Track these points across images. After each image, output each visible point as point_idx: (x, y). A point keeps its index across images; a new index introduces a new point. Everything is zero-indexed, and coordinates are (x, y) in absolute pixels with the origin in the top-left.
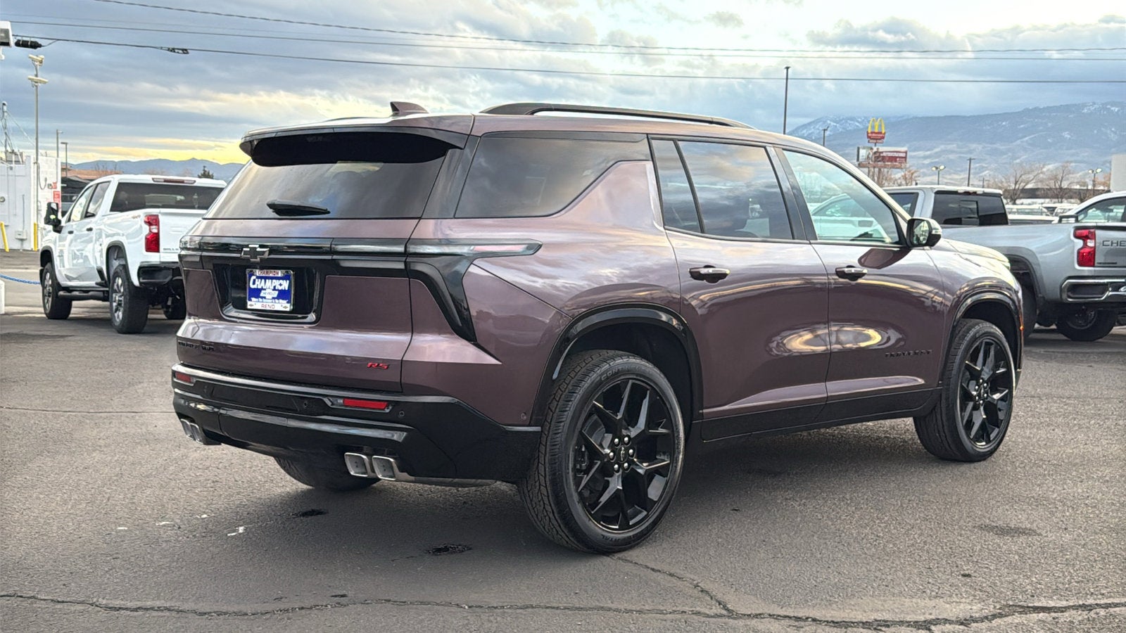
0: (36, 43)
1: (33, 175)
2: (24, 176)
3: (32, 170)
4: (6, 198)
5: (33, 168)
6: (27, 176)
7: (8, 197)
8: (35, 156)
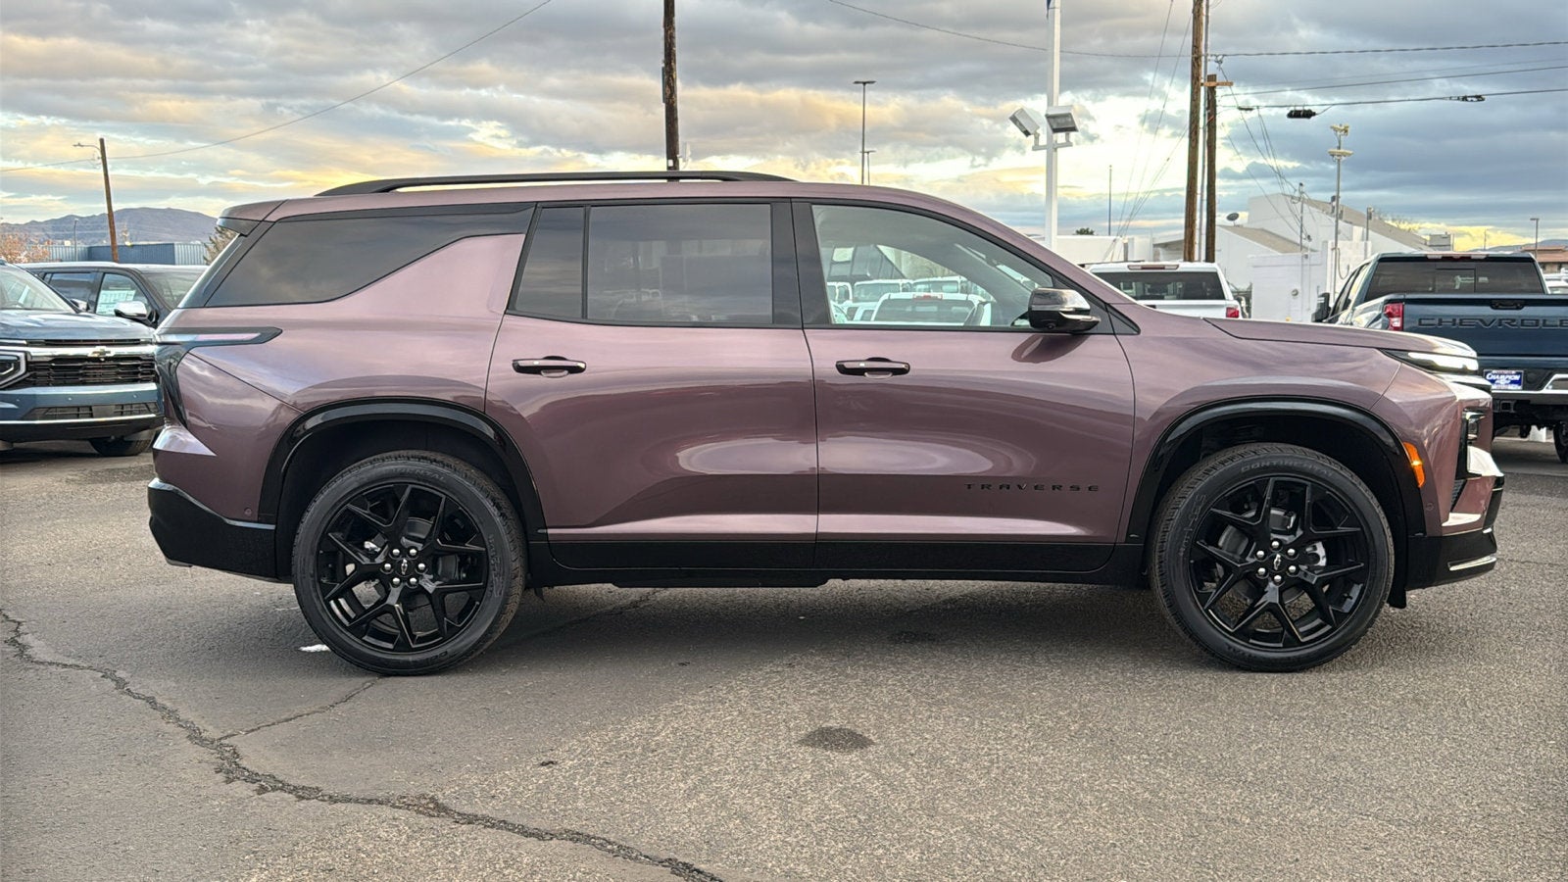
0: (1310, 111)
1: (1330, 262)
2: (1320, 265)
3: (1329, 258)
4: (1300, 291)
5: (1331, 255)
6: (1323, 264)
7: (1302, 289)
8: (1334, 241)
